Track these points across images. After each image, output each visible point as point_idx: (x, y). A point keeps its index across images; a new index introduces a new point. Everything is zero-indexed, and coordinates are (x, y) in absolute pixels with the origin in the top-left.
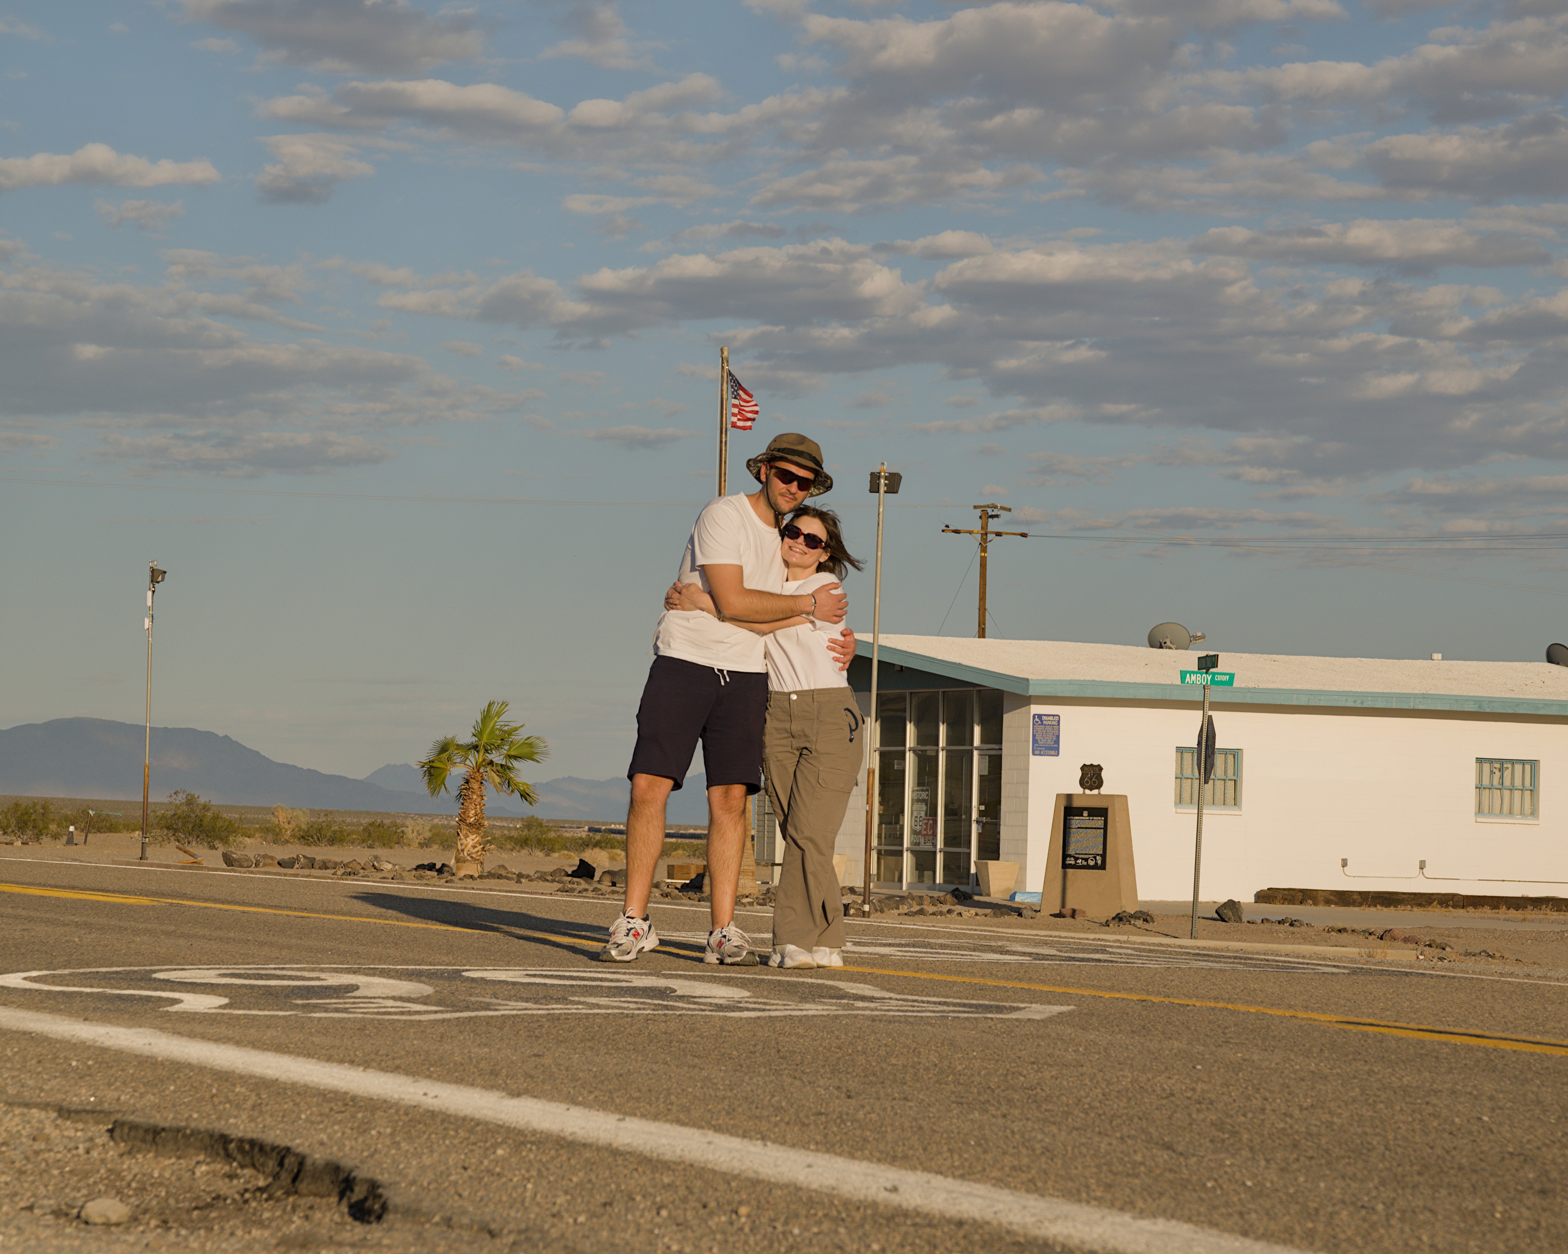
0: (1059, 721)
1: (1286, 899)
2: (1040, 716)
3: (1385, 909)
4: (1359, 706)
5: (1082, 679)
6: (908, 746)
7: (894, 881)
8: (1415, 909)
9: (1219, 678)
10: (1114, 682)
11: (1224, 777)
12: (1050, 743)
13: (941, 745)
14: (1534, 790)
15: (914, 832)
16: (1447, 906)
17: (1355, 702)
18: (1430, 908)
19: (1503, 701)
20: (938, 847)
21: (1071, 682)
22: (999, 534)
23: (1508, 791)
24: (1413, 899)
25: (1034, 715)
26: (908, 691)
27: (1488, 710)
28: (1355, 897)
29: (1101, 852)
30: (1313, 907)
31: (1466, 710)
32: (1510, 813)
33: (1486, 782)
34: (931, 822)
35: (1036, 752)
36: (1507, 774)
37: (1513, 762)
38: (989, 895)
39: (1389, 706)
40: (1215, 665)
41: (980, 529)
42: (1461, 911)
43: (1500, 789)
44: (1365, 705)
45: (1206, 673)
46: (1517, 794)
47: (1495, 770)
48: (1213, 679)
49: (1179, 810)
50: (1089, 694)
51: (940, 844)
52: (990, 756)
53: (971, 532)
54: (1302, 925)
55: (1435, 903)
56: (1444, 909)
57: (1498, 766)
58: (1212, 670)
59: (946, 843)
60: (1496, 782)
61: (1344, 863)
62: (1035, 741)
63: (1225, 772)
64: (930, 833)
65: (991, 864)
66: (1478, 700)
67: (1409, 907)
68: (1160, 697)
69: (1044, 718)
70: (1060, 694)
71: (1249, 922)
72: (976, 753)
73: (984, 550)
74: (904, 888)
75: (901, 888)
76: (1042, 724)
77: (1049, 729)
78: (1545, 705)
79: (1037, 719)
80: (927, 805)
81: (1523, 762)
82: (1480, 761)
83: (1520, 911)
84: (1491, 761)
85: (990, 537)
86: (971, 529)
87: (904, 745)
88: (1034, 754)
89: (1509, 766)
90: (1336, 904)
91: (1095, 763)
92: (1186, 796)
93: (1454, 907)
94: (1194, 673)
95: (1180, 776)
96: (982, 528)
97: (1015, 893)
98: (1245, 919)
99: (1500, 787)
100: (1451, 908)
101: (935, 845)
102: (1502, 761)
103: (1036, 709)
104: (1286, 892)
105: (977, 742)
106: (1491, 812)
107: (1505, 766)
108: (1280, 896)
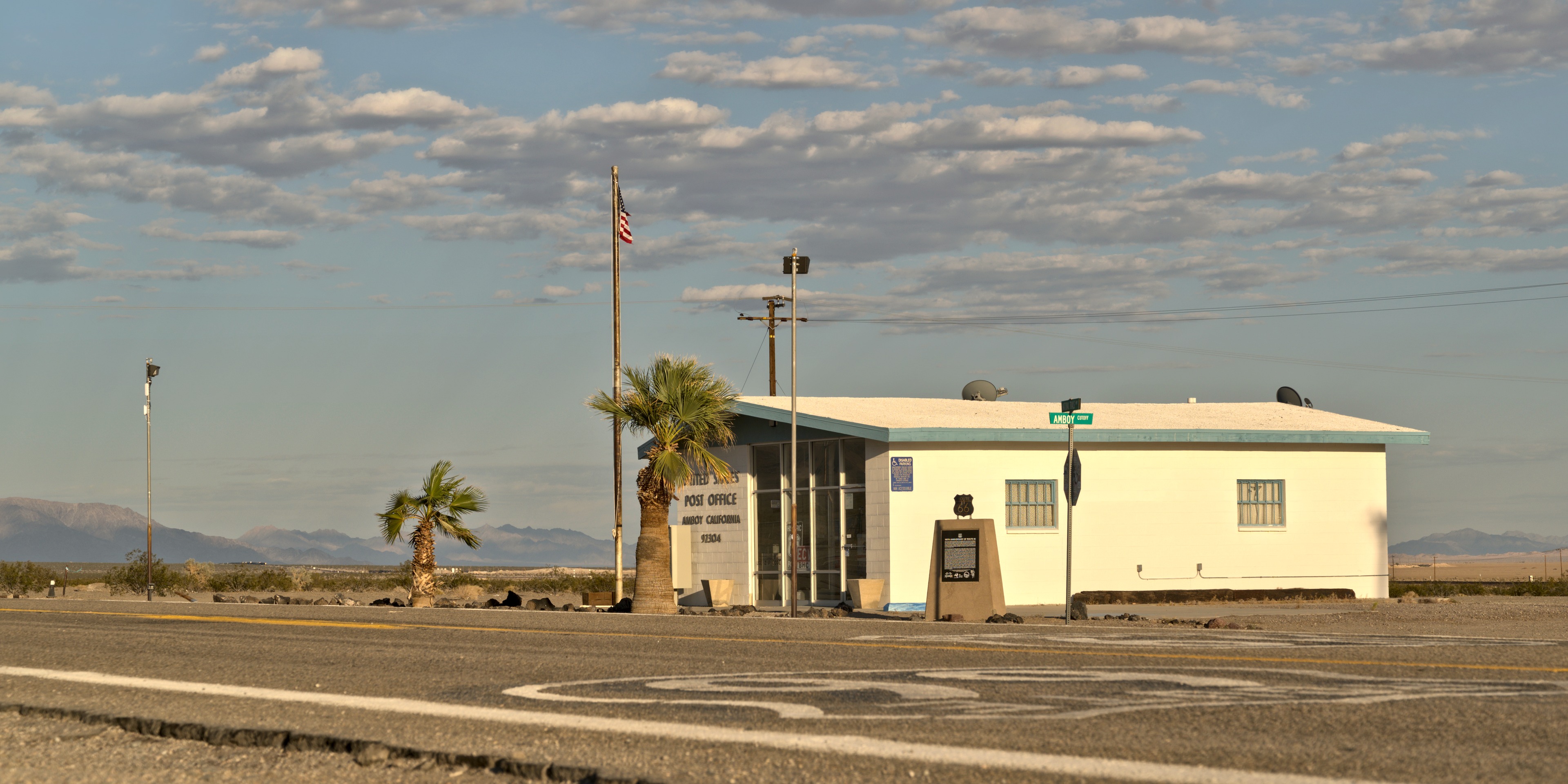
0: (912, 463)
1: (1097, 600)
2: (897, 459)
3: (1177, 604)
4: (1148, 441)
5: (930, 426)
6: (782, 488)
7: (771, 599)
8: (1199, 602)
9: (1080, 418)
10: (956, 429)
11: (1043, 503)
12: (906, 481)
13: (811, 486)
14: (1281, 504)
15: (790, 559)
16: (1224, 600)
17: (1145, 438)
18: (1211, 602)
19: (1258, 433)
20: (812, 570)
21: (922, 430)
22: (784, 320)
23: (1262, 506)
24: (1196, 595)
25: (892, 458)
26: (781, 443)
27: (1246, 441)
28: (1151, 595)
29: (974, 567)
30: (1121, 605)
31: (1230, 441)
32: (1264, 523)
33: (1245, 498)
34: (804, 550)
35: (895, 489)
36: (1261, 491)
37: (1264, 482)
38: (860, 607)
39: (1171, 440)
40: (1078, 407)
41: (768, 316)
42: (1234, 603)
43: (1256, 504)
44: (1153, 440)
45: (1070, 414)
46: (1269, 507)
47: (1251, 489)
48: (1075, 419)
49: (1010, 532)
50: (937, 438)
51: (813, 568)
52: (854, 493)
53: (761, 319)
54: (1138, 619)
55: (1215, 597)
56: (1221, 602)
57: (1253, 485)
58: (1075, 412)
59: (819, 566)
60: (1252, 499)
61: (1140, 568)
62: (893, 479)
63: (1045, 499)
64: (804, 559)
65: (861, 582)
66: (1239, 433)
67: (1194, 602)
68: (993, 440)
69: (900, 460)
70: (914, 440)
71: (1093, 619)
72: (842, 492)
73: (772, 332)
74: (784, 604)
75: (781, 605)
76: (898, 465)
77: (905, 469)
78: (1290, 435)
79: (894, 462)
80: (800, 536)
81: (1272, 482)
82: (1240, 482)
83: (1279, 601)
84: (1248, 482)
85: (777, 322)
86: (761, 317)
87: (779, 487)
88: (893, 490)
89: (1262, 485)
90: (1137, 602)
91: (967, 494)
92: (1014, 519)
93: (1229, 600)
94: (1058, 414)
95: (1009, 503)
96: (770, 315)
97: (888, 605)
98: (1089, 617)
99: (1256, 502)
100: (1226, 601)
101: (810, 570)
102: (1256, 482)
103: (893, 454)
104: (1097, 594)
105: (842, 482)
106: (1250, 524)
107: (1259, 485)
108: (1092, 598)
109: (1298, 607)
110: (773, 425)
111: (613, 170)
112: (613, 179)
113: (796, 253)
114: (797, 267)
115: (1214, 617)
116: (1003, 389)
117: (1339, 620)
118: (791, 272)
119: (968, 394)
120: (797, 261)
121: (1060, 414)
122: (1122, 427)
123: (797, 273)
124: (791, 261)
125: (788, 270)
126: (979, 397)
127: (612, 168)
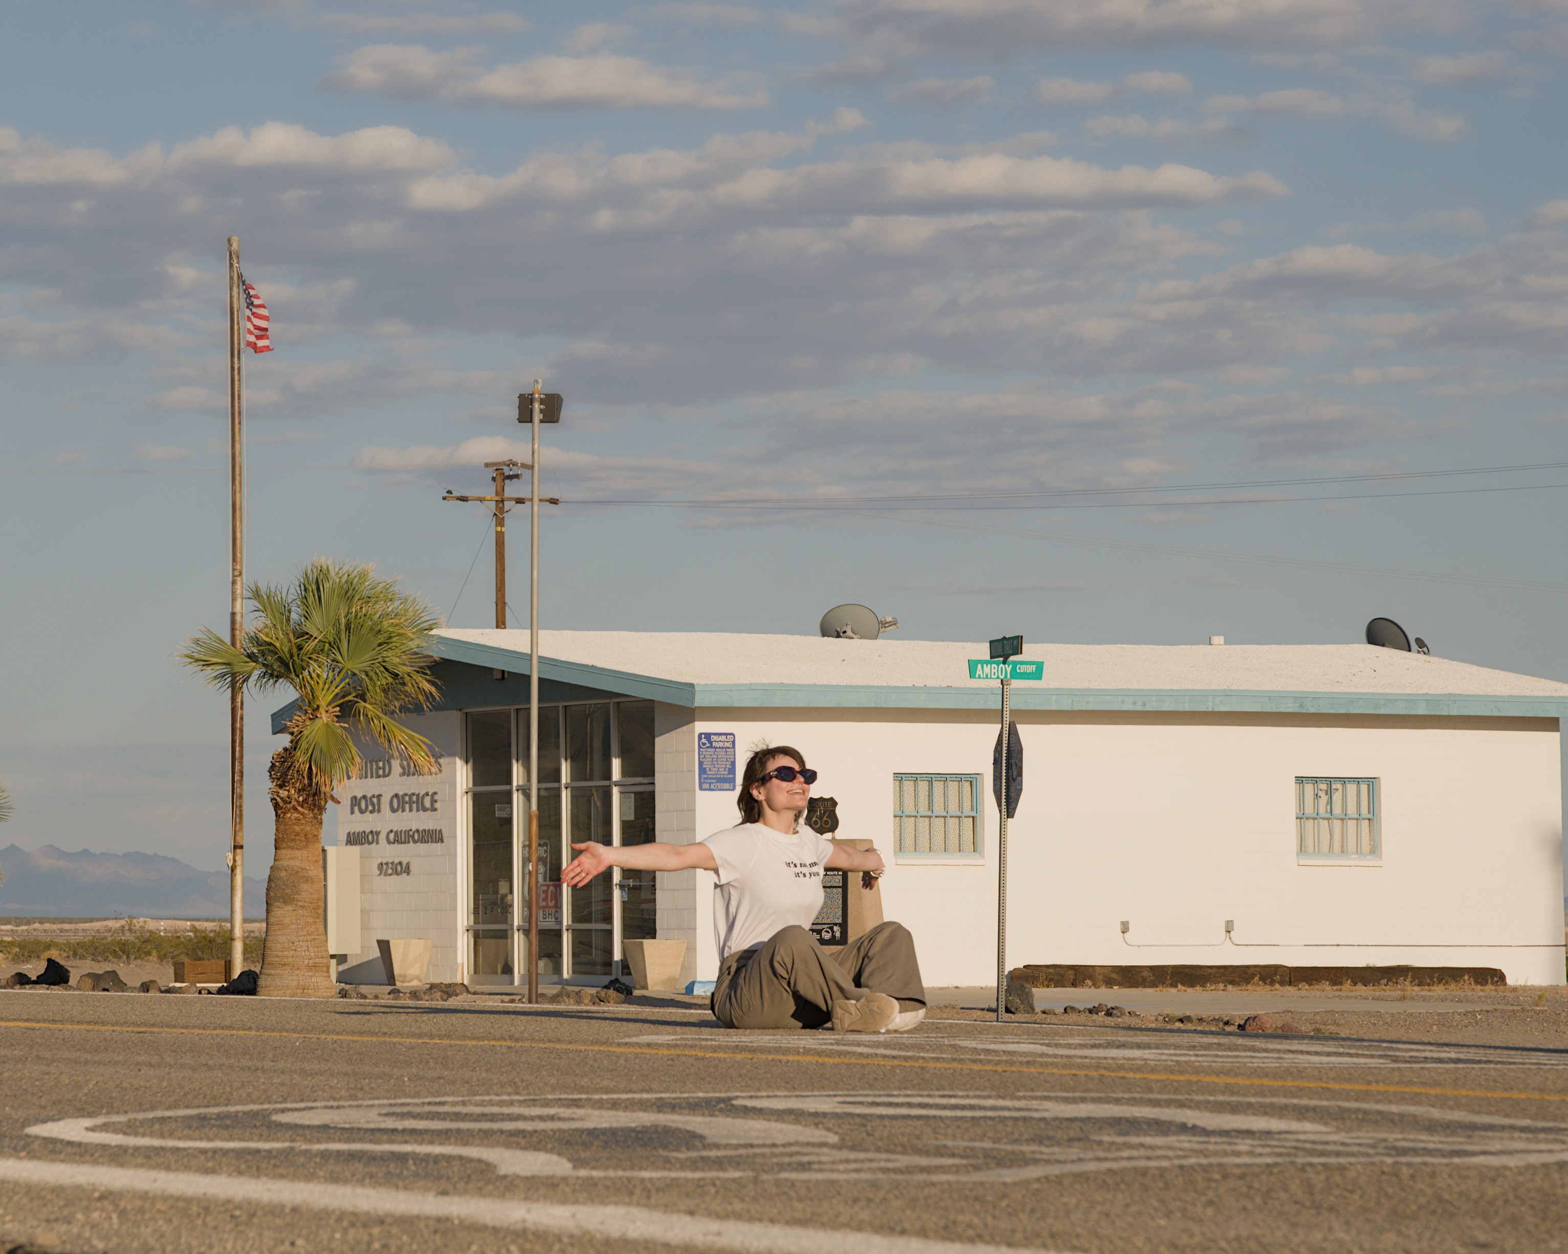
0: (734, 742)
1: (1051, 980)
2: (708, 736)
3: (1190, 990)
4: (1140, 709)
5: (765, 681)
6: (515, 783)
7: (497, 973)
8: (1230, 987)
9: (1022, 669)
10: (810, 686)
11: (959, 814)
12: (724, 773)
13: (564, 781)
14: (1373, 819)
15: (527, 904)
16: (1272, 983)
17: (1135, 703)
18: (1249, 987)
19: (1332, 697)
20: (565, 923)
21: (751, 688)
22: (520, 501)
23: (1339, 822)
24: (1223, 974)
25: (700, 735)
26: (513, 708)
27: (1312, 710)
28: (1145, 974)
29: (840, 921)
30: (1093, 990)
31: (1283, 710)
32: (1342, 852)
33: (1309, 810)
34: (552, 888)
35: (704, 786)
36: (1337, 797)
37: (1344, 780)
38: (645, 987)
39: (1180, 708)
40: (1018, 650)
41: (494, 495)
42: (1291, 989)
43: (1328, 819)
44: (1148, 708)
45: (1004, 663)
46: (1351, 824)
47: (1320, 793)
48: (1014, 670)
49: (900, 861)
50: (777, 702)
51: (566, 920)
52: (636, 793)
53: (481, 500)
54: (1123, 1014)
55: (1256, 979)
56: (1268, 987)
57: (1324, 787)
58: (1012, 658)
59: (576, 918)
60: (1322, 810)
61: (1125, 928)
62: (702, 770)
63: (960, 806)
64: (552, 904)
65: (647, 943)
66: (1299, 697)
67: (1221, 986)
68: (872, 705)
69: (714, 738)
70: (737, 704)
71: (1044, 1012)
72: (615, 791)
73: (500, 522)
74: (516, 983)
75: (512, 983)
76: (711, 747)
77: (721, 753)
78: (1388, 700)
79: (704, 740)
80: (545, 865)
81: (1357, 780)
82: (1300, 780)
83: (1370, 987)
84: (1315, 780)
85: (508, 505)
86: (481, 496)
87: (509, 782)
88: (701, 789)
89: (1339, 786)
90: (1120, 985)
91: (827, 796)
92: (909, 841)
93: (1282, 983)
94: (983, 662)
95: (900, 813)
96: (497, 494)
97: (693, 983)
98: (1038, 1009)
99: (1328, 815)
100: (1277, 986)
101: (561, 922)
102: (1329, 780)
103: (701, 727)
104: (1051, 970)
105: (616, 774)
106: (1317, 852)
107: (1334, 786)
108: (1043, 977)
109: (1404, 998)
110: (499, 676)
111: (230, 244)
112: (231, 258)
113: (540, 389)
114: (541, 411)
115: (1254, 1013)
116: (889, 619)
117: (1477, 1023)
118: (531, 421)
119: (831, 629)
120: (542, 402)
121: (986, 662)
122: (1095, 685)
123: (541, 421)
124: (532, 401)
125: (525, 416)
126: (849, 633)
127: (229, 240)
